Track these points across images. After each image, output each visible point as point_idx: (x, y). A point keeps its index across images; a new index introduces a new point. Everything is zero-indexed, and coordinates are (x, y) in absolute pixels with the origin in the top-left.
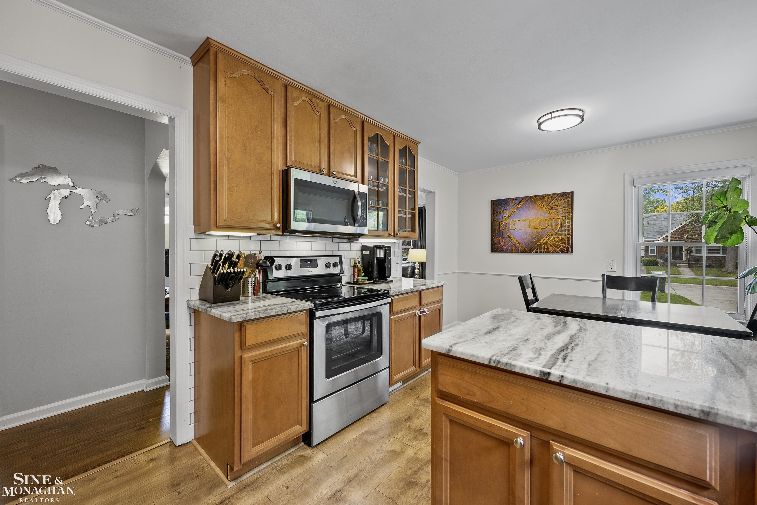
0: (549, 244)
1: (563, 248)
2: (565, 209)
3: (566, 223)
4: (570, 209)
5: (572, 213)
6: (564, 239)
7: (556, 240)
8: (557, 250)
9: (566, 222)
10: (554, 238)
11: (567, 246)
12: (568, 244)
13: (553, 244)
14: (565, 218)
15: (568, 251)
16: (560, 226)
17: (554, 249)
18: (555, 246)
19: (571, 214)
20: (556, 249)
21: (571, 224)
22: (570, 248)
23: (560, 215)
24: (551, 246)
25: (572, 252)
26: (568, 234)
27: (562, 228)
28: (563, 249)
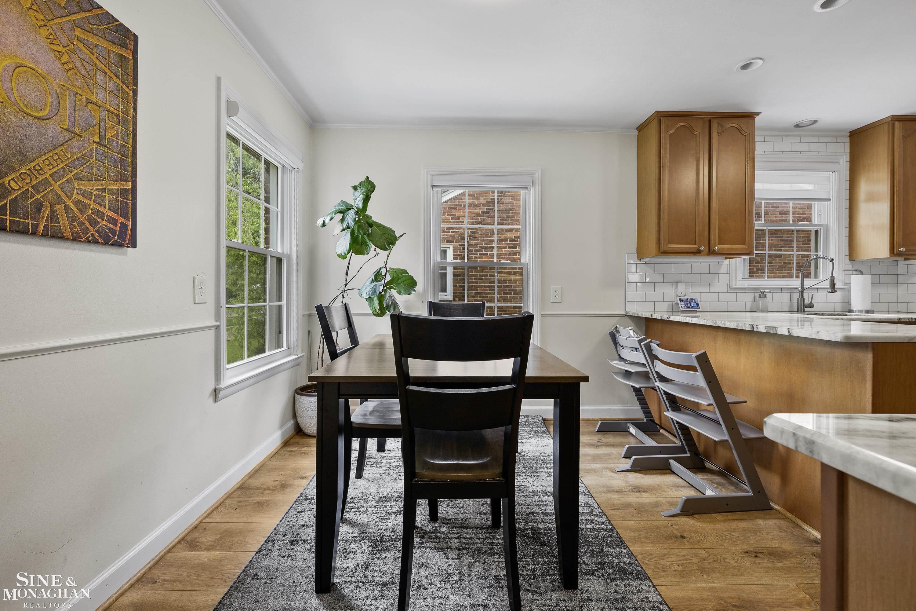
0: (60, 201)
1: (111, 226)
2: (115, 79)
3: (117, 135)
4: (130, 92)
5: (135, 109)
6: (114, 194)
7: (86, 186)
8: (91, 228)
9: (117, 131)
10: (79, 179)
11: (121, 220)
12: (125, 216)
13: (77, 203)
14: (115, 114)
15: (125, 241)
16: (103, 138)
17: (81, 224)
18: (81, 211)
19: (131, 112)
20: (87, 224)
21: (132, 146)
22: (130, 228)
23: (100, 92)
24: (67, 208)
25: (134, 246)
26: (125, 179)
27: (105, 146)
28: (110, 229)
